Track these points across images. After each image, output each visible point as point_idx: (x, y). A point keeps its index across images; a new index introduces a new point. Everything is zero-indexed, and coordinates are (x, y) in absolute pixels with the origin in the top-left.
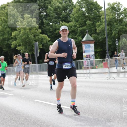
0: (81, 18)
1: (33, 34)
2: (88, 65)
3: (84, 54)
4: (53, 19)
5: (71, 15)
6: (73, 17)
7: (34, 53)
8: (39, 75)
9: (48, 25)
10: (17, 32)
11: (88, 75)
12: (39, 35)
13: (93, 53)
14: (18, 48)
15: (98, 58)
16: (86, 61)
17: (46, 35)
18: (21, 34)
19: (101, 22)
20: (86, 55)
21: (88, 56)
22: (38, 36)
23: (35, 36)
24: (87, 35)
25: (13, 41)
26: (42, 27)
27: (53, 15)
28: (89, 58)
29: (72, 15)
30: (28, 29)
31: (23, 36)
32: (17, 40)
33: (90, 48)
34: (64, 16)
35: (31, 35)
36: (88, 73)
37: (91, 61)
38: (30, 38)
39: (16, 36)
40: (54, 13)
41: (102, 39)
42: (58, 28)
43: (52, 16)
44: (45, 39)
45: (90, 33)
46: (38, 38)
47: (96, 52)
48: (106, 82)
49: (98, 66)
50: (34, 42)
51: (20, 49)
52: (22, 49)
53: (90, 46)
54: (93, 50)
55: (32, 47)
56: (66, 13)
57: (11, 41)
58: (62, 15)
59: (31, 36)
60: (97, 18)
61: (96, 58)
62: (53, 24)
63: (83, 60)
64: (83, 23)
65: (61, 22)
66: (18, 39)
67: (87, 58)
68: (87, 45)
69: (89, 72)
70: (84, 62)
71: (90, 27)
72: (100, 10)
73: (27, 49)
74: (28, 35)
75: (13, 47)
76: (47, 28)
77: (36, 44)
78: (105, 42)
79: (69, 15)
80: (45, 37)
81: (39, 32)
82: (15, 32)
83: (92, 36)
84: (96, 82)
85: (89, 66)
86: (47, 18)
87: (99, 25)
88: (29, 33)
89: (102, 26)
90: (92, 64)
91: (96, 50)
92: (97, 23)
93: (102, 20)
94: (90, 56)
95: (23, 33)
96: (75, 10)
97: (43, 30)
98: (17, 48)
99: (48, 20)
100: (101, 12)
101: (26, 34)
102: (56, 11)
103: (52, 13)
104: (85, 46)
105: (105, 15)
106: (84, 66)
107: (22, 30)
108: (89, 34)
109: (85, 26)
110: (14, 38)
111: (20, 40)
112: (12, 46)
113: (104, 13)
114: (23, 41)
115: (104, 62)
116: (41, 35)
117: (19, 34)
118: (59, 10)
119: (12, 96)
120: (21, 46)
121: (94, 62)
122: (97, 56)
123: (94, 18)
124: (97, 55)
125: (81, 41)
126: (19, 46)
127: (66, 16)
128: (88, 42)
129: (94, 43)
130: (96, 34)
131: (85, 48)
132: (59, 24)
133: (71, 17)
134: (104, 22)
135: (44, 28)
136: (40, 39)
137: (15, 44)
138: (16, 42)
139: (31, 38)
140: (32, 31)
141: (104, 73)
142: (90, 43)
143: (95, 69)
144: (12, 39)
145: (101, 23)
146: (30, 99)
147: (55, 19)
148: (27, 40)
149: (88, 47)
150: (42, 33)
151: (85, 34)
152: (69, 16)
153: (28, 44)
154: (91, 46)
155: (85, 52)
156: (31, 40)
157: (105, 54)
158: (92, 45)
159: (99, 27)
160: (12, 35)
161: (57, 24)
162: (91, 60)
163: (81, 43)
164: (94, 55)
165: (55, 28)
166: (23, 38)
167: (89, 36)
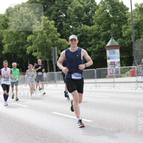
0: (104, 20)
1: (51, 38)
2: (112, 74)
3: (108, 61)
4: (73, 21)
5: (93, 17)
6: (96, 19)
7: (52, 60)
8: (57, 85)
9: (68, 28)
10: (33, 36)
11: (112, 85)
12: (58, 39)
13: (119, 60)
14: (34, 54)
15: (124, 65)
16: (110, 69)
17: (65, 39)
18: (37, 39)
19: (127, 24)
20: (111, 62)
21: (113, 64)
22: (57, 41)
23: (53, 41)
24: (112, 39)
25: (29, 46)
26: (62, 30)
27: (74, 17)
28: (114, 66)
29: (95, 17)
30: (45, 33)
31: (39, 41)
32: (33, 45)
33: (114, 54)
34: (86, 18)
35: (49, 39)
36: (112, 83)
37: (116, 69)
38: (47, 42)
39: (31, 40)
40: (75, 15)
41: (129, 44)
42: (79, 31)
43: (72, 18)
44: (64, 44)
45: (115, 37)
46: (57, 42)
47: (121, 59)
48: (132, 93)
49: (124, 74)
50: (52, 47)
51: (36, 55)
52: (39, 55)
53: (114, 52)
54: (118, 57)
55: (49, 52)
56: (88, 14)
57: (26, 46)
58: (83, 17)
59: (49, 41)
60: (123, 20)
61: (122, 65)
62: (74, 27)
63: (107, 67)
64: (107, 26)
65: (82, 25)
66: (34, 43)
67: (112, 66)
68: (111, 51)
69: (114, 82)
70: (108, 69)
71: (115, 31)
72: (127, 12)
73: (44, 55)
74: (45, 39)
75: (28, 53)
76: (67, 32)
77: (54, 50)
78: (132, 48)
79: (92, 17)
80: (64, 42)
81: (58, 36)
82: (31, 36)
83: (117, 41)
84: (122, 93)
85: (114, 75)
86: (66, 21)
87: (126, 29)
88: (46, 37)
89: (128, 30)
90: (117, 72)
91: (121, 57)
92: (123, 26)
93: (128, 23)
94: (115, 63)
95: (39, 37)
96: (98, 11)
97: (62, 34)
98: (32, 54)
99: (68, 23)
100: (127, 14)
101: (43, 38)
102: (77, 13)
103: (72, 15)
104: (109, 52)
105: (132, 17)
106: (109, 74)
107: (39, 33)
108: (114, 39)
109: (109, 29)
110: (30, 42)
111: (36, 45)
112: (27, 51)
113: (131, 15)
114: (39, 46)
115: (131, 70)
116: (59, 39)
117: (35, 39)
118: (80, 11)
119: (27, 107)
120: (37, 52)
121: (120, 70)
122: (123, 64)
123: (120, 21)
124: (123, 62)
125: (105, 46)
126: (36, 51)
127: (88, 19)
128: (113, 47)
129: (120, 48)
130: (122, 39)
131: (110, 55)
132: (80, 27)
133: (93, 20)
134: (131, 24)
135: (63, 32)
136: (59, 44)
137: (30, 50)
138: (32, 48)
139: (49, 43)
140: (50, 35)
141: (131, 82)
142: (115, 49)
143: (121, 78)
144: (27, 44)
145: (127, 26)
146: (48, 111)
147: (76, 21)
148: (44, 45)
149: (112, 53)
150: (61, 37)
151: (109, 38)
152: (92, 19)
153: (45, 49)
154: (116, 52)
155: (109, 59)
156: (49, 45)
157: (132, 61)
158: (118, 51)
159: (125, 30)
160: (27, 40)
161: (78, 28)
162: (116, 67)
163: (105, 49)
164: (119, 62)
165: (75, 32)
166: (40, 43)
167: (114, 40)
